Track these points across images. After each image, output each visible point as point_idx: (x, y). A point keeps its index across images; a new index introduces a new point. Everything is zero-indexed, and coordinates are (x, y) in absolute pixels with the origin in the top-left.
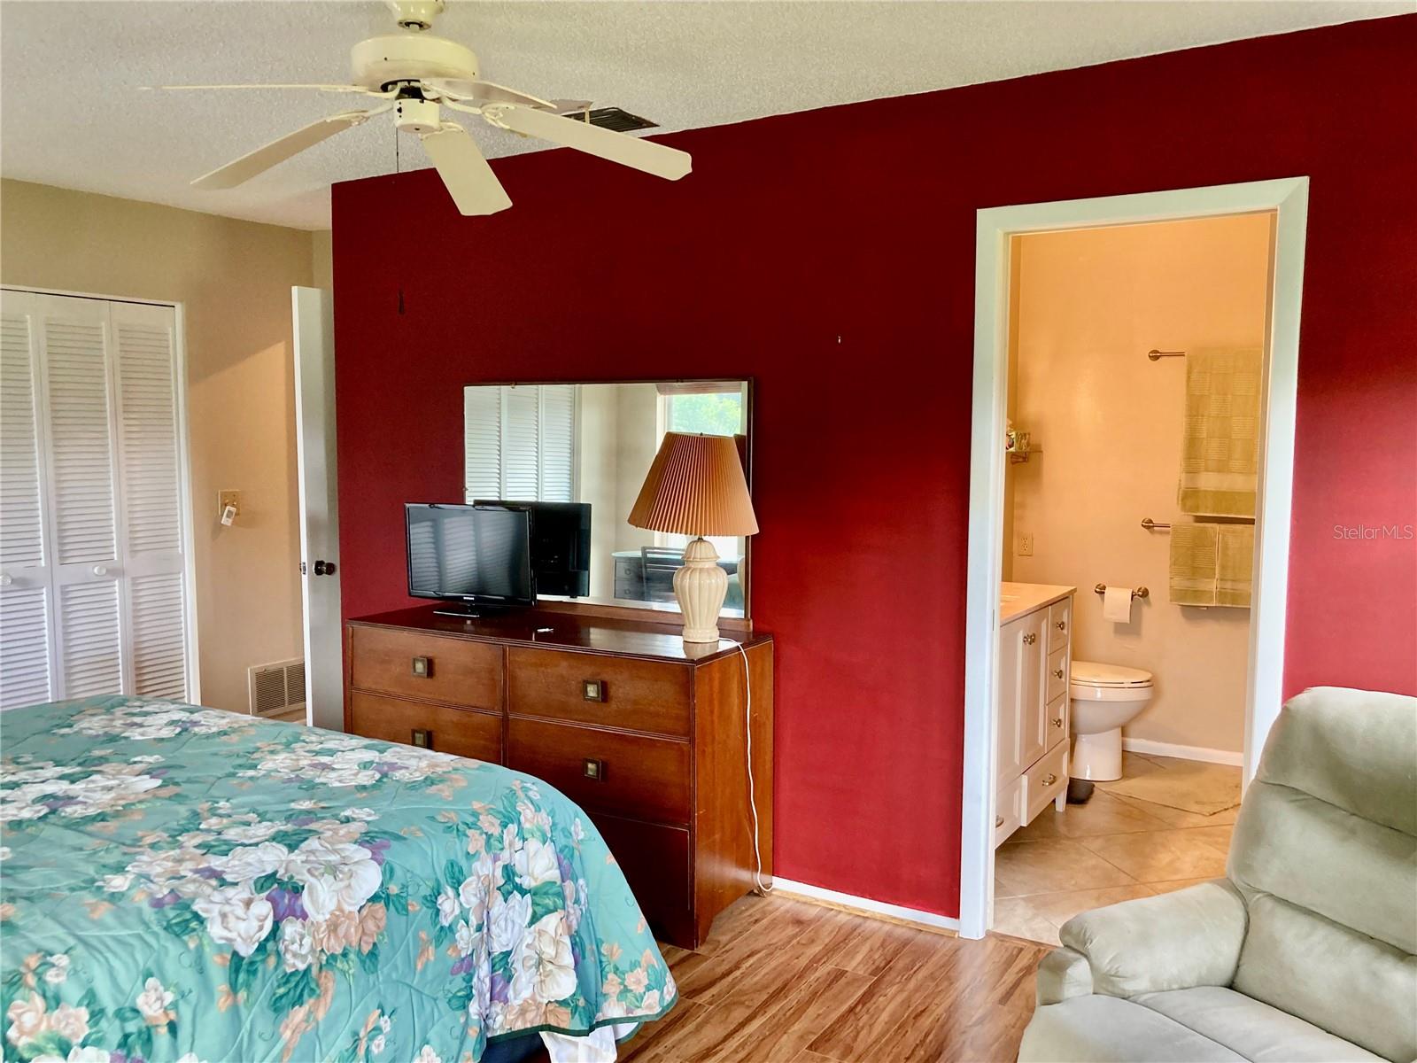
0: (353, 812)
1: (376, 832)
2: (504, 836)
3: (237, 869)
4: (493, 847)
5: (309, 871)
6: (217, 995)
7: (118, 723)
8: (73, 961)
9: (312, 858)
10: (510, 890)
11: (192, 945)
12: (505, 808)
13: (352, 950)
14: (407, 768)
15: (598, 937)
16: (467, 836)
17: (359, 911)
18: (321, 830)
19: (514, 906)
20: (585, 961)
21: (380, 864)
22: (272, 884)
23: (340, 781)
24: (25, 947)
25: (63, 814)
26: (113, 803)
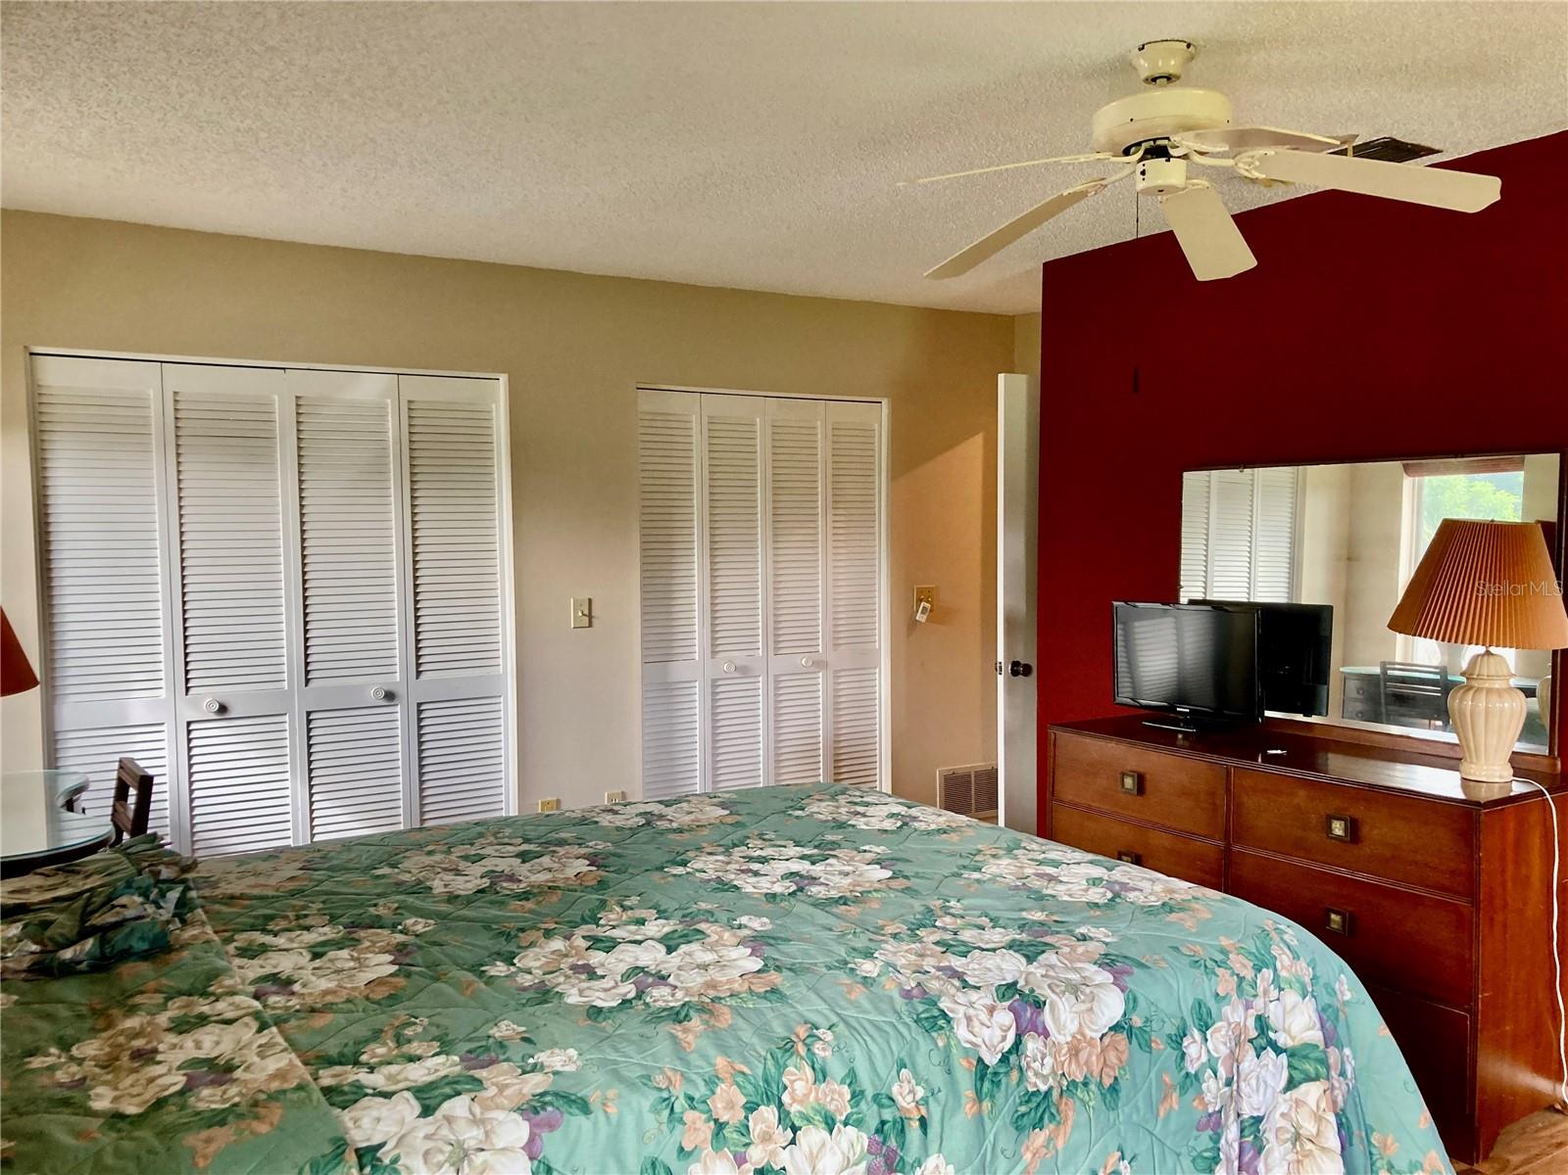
0: (1089, 930)
1: (1117, 956)
2: (1258, 982)
3: (977, 973)
4: (1245, 992)
5: (1050, 986)
6: (964, 1100)
7: (843, 810)
8: (836, 1037)
9: (1052, 973)
10: (1263, 1045)
11: (941, 1044)
12: (1257, 949)
13: (1094, 1081)
14: (1141, 891)
15: (1367, 1122)
16: (1217, 976)
17: (1101, 1039)
18: (1057, 945)
19: (1267, 1065)
20: (1353, 1147)
21: (1123, 991)
22: (1013, 996)
23: (1070, 895)
24: (793, 1015)
25: (809, 893)
26: (851, 888)
